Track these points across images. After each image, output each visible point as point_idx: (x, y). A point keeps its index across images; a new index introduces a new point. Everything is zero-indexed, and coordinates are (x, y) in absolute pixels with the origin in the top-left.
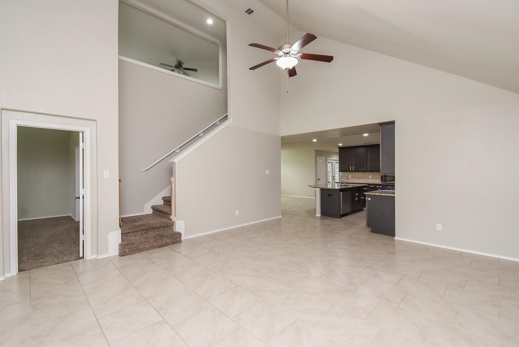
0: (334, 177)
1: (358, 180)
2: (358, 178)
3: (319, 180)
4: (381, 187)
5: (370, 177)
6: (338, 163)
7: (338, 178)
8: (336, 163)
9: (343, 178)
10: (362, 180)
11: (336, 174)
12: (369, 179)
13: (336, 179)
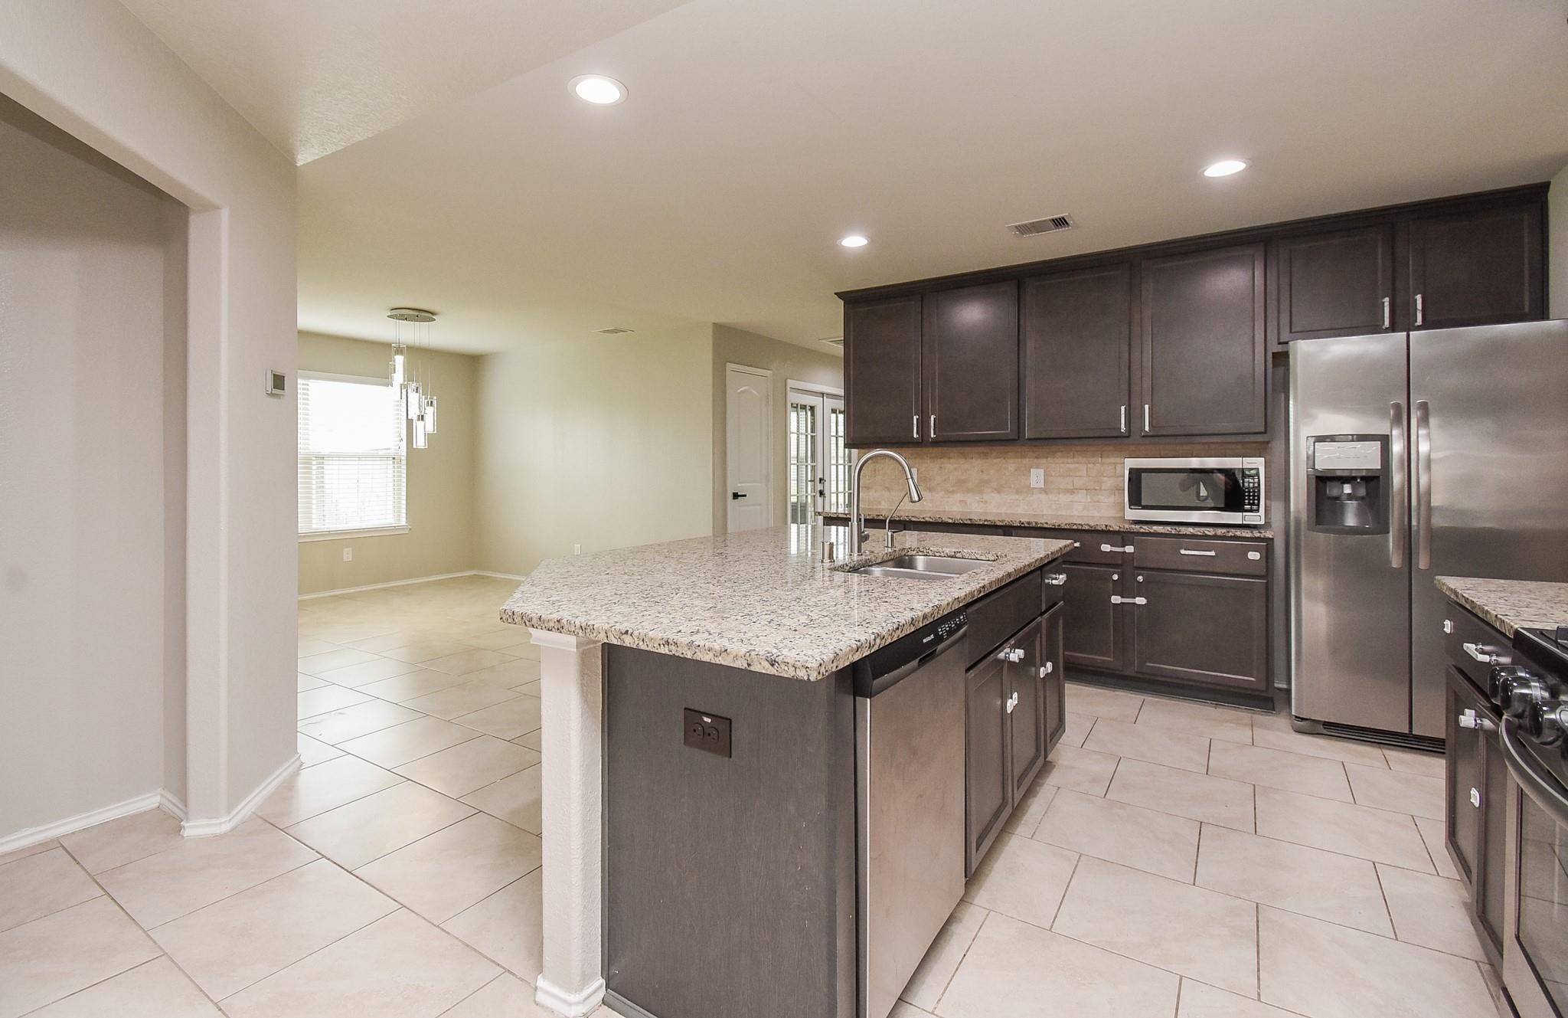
0: (821, 480)
1: (959, 496)
2: (961, 485)
3: (736, 496)
4: (1129, 549)
5: (1037, 477)
6: (840, 412)
7: (841, 489)
8: (834, 411)
9: (868, 488)
10: (986, 497)
11: (834, 468)
12: (1030, 490)
13: (834, 489)
